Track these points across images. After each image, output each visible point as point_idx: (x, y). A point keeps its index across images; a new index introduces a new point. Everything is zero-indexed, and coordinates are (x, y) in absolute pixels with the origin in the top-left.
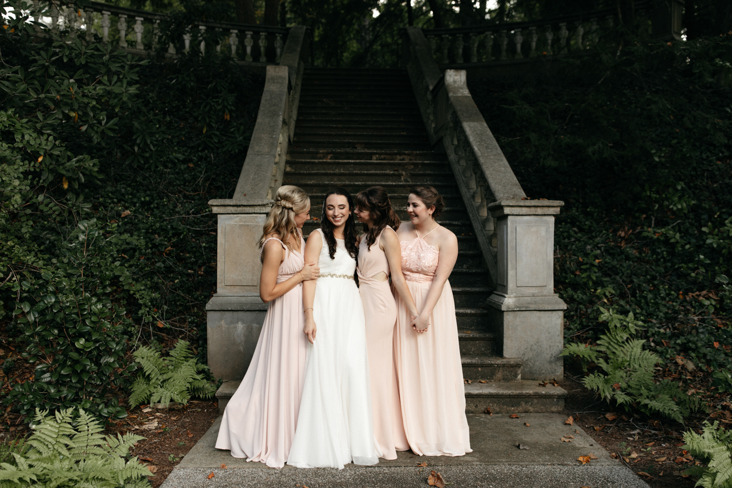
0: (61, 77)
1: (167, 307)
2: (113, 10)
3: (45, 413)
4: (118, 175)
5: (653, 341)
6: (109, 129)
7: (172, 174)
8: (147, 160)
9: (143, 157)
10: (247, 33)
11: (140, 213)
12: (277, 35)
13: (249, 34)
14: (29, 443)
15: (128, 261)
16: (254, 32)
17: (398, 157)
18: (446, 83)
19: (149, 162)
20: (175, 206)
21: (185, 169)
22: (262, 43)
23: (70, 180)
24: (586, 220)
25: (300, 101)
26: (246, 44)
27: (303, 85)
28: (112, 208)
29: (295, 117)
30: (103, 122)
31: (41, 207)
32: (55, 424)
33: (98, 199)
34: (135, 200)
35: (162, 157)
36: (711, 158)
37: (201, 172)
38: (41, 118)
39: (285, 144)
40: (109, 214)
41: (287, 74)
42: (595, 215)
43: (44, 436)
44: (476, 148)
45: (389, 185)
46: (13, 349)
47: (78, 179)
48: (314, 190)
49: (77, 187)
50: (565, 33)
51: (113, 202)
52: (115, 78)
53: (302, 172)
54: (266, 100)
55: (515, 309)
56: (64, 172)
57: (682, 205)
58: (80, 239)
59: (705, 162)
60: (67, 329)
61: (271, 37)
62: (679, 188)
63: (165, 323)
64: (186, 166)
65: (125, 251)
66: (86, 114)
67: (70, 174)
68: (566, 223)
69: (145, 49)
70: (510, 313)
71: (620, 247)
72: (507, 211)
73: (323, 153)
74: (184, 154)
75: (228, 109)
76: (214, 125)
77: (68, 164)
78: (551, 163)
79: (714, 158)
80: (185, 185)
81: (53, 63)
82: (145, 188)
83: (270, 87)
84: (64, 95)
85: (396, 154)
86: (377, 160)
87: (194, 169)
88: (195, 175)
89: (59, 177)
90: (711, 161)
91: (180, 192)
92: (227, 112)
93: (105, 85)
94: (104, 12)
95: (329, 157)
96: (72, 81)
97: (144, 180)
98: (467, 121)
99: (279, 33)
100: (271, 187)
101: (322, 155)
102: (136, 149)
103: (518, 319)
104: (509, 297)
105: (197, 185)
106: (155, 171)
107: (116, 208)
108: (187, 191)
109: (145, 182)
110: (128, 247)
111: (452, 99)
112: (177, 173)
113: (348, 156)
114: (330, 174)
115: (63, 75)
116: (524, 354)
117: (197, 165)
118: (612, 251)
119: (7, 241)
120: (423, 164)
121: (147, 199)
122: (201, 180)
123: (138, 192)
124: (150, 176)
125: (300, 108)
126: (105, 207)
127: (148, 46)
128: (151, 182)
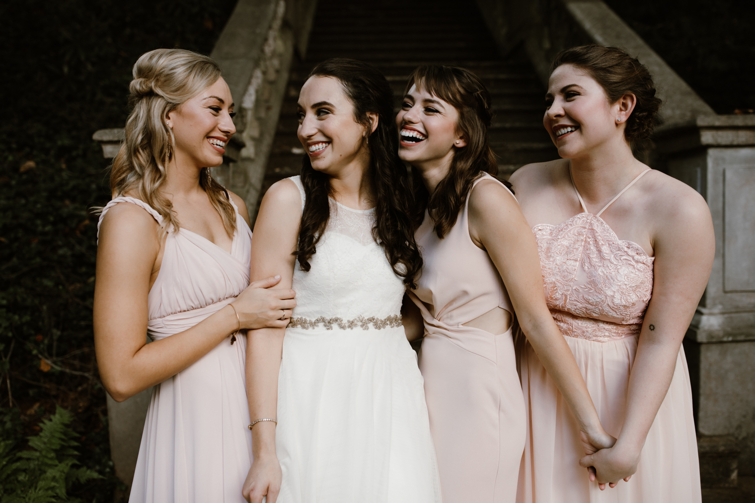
1: (59, 333)
55: (725, 339)
63: (55, 363)
70: (714, 347)
72: (707, 137)
103: (729, 359)
104: (711, 314)
116: (739, 427)
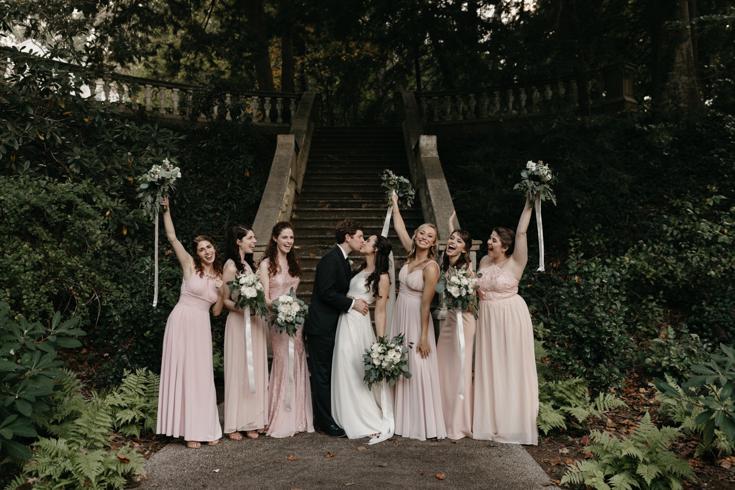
0: (121, 150)
2: (155, 84)
3: (129, 372)
5: (558, 344)
7: (203, 222)
8: (183, 211)
9: (180, 208)
10: (266, 98)
12: (292, 100)
13: (268, 99)
14: (121, 388)
15: (171, 287)
16: (272, 98)
18: (420, 146)
21: (213, 217)
22: (279, 107)
23: (128, 228)
25: (309, 157)
26: (265, 108)
27: (312, 143)
29: (303, 172)
31: (113, 248)
32: (136, 377)
33: (148, 241)
35: (195, 208)
36: (634, 204)
37: (225, 220)
38: (108, 183)
39: (292, 196)
41: (294, 142)
43: (129, 384)
44: (433, 200)
45: (373, 228)
46: (92, 348)
47: (134, 227)
48: (314, 233)
49: (133, 233)
50: (537, 95)
52: (161, 151)
53: (305, 218)
54: (276, 163)
56: (125, 223)
57: (599, 242)
58: (147, 269)
59: (628, 207)
60: (139, 325)
61: (286, 103)
62: (597, 228)
64: (214, 215)
65: (168, 280)
67: (129, 224)
69: (180, 115)
71: (550, 275)
73: (322, 203)
74: (212, 205)
75: (248, 168)
76: (236, 181)
77: (128, 216)
79: (637, 203)
80: (213, 230)
81: (115, 140)
82: (182, 233)
83: (279, 152)
84: (124, 165)
85: (381, 203)
86: (365, 208)
87: (220, 217)
88: (221, 222)
89: (120, 227)
90: (634, 206)
92: (247, 170)
93: (153, 156)
94: (147, 85)
95: (327, 206)
96: (129, 153)
97: (181, 226)
98: (431, 179)
99: (293, 98)
101: (321, 205)
102: (175, 202)
105: (223, 230)
106: (190, 220)
107: (161, 249)
108: (215, 235)
109: (183, 228)
110: (171, 277)
111: (423, 160)
112: (207, 221)
113: (343, 205)
114: (327, 220)
115: (122, 149)
117: (222, 213)
118: (543, 278)
119: (91, 272)
122: (225, 226)
124: (186, 223)
125: (308, 163)
126: (153, 248)
127: (183, 113)
128: (187, 228)
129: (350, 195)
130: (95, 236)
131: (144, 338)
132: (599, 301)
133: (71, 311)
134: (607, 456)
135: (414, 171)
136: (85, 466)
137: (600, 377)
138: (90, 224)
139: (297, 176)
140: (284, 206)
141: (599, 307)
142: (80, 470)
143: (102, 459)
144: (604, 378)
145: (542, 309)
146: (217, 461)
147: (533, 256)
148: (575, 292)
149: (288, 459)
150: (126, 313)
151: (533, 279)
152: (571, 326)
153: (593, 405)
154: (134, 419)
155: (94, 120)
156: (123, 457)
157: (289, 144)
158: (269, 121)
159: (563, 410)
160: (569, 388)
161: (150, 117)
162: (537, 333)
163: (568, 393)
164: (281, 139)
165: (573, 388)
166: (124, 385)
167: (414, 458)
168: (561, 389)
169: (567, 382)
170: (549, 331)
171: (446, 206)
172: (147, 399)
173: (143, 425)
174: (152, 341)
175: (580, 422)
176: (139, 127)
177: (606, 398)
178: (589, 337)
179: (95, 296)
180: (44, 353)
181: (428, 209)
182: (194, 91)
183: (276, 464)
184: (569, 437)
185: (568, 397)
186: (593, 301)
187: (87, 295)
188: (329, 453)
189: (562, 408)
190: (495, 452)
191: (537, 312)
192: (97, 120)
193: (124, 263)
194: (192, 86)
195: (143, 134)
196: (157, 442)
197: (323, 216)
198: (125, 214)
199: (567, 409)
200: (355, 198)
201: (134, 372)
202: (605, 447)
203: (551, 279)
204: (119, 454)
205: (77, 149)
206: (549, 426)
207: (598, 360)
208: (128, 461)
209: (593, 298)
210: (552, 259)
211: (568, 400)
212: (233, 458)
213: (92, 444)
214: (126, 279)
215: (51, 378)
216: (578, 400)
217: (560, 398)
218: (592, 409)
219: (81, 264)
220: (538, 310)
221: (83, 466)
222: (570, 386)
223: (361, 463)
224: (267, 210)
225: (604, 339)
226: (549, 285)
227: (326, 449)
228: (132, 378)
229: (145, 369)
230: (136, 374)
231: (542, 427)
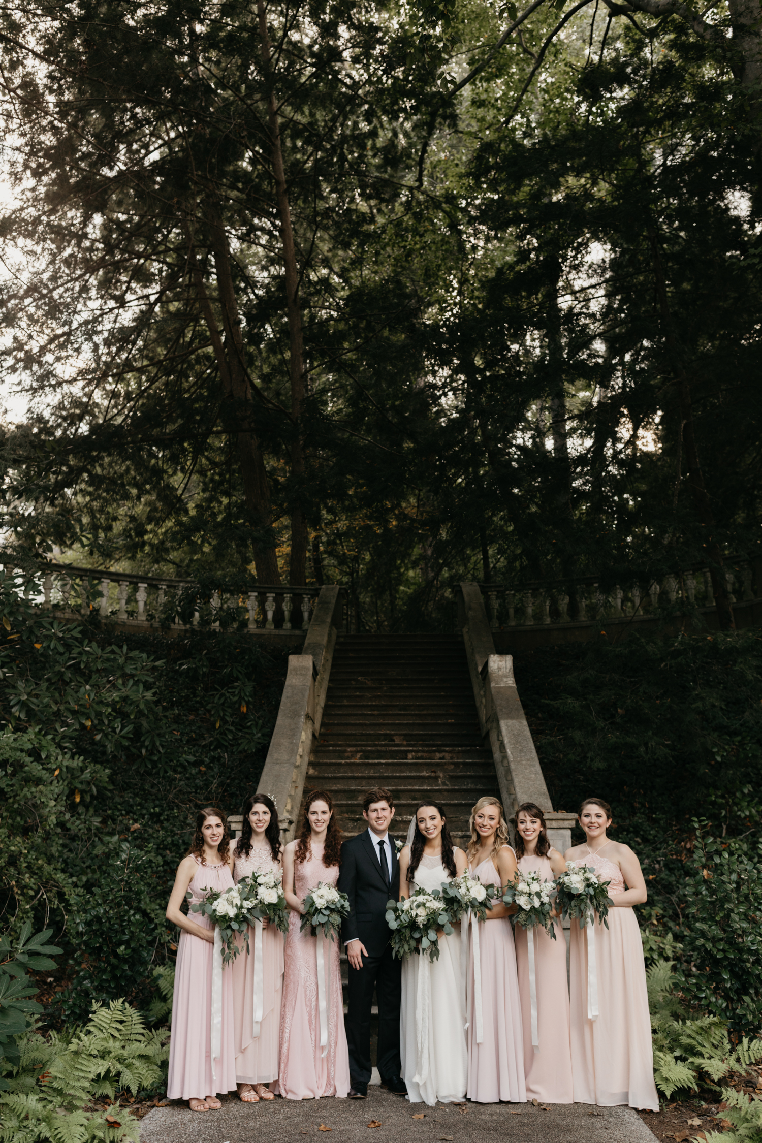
0: (77, 682)
3: (99, 1004)
4: (125, 783)
5: (695, 966)
6: (123, 737)
7: (183, 780)
8: (154, 764)
9: (150, 760)
10: (268, 595)
11: (150, 827)
12: (305, 596)
13: (271, 596)
14: (88, 1028)
16: (277, 594)
17: (438, 755)
18: (490, 670)
19: (157, 767)
20: (186, 818)
21: (197, 773)
22: (286, 607)
23: (82, 793)
24: (652, 829)
25: (330, 681)
26: (268, 608)
27: (334, 659)
28: (121, 822)
29: (322, 703)
30: (118, 731)
32: (109, 1012)
33: (106, 811)
34: (144, 812)
35: (171, 760)
37: (214, 776)
38: (59, 730)
39: (309, 742)
40: (118, 828)
41: (311, 664)
42: (662, 822)
43: (100, 1022)
45: (423, 790)
47: (91, 790)
49: (88, 799)
51: (122, 815)
52: (130, 682)
53: (327, 774)
54: (287, 697)
56: (79, 786)
57: (750, 812)
58: (123, 858)
60: (111, 937)
61: (297, 600)
62: (746, 791)
64: (197, 769)
66: (101, 722)
67: (83, 787)
68: (629, 832)
71: (681, 861)
73: (351, 751)
74: (194, 756)
75: (245, 700)
76: (228, 719)
77: (83, 777)
78: (599, 764)
80: (196, 793)
81: (69, 668)
82: (154, 797)
83: (292, 681)
84: (81, 705)
85: (435, 751)
86: (412, 759)
87: (205, 773)
88: (206, 780)
89: (72, 791)
91: (190, 801)
92: (244, 703)
93: (119, 690)
95: (358, 756)
96: (88, 687)
97: (152, 787)
98: (505, 719)
99: (307, 594)
100: (290, 796)
101: (350, 754)
102: (144, 751)
106: (164, 777)
107: (125, 822)
108: (199, 799)
109: (154, 791)
111: (493, 691)
112: (188, 779)
113: (380, 755)
114: (358, 778)
115: (78, 680)
117: (209, 767)
118: (671, 866)
119: (38, 860)
120: (465, 764)
121: (157, 810)
123: (146, 802)
124: (159, 783)
125: (329, 690)
126: (114, 821)
127: (151, 617)
128: (159, 790)
129: (389, 737)
130: (47, 810)
131: (116, 955)
132: (737, 906)
133: (9, 916)
134: (745, 1125)
135: (481, 702)
136: (65, 1131)
137: (745, 1015)
138: (41, 792)
139: (314, 712)
140: (298, 757)
141: (738, 914)
142: (59, 1136)
143: (85, 1122)
144: (750, 1017)
145: (671, 912)
146: (225, 1131)
147: (657, 831)
148: (704, 893)
149: (319, 1130)
150: (92, 920)
151: (657, 866)
152: (701, 941)
153: (734, 1056)
154: (108, 1071)
155: (49, 646)
156: (112, 1119)
157: (304, 668)
158: (273, 627)
159: (692, 1063)
160: (700, 1031)
161: (105, 624)
162: (664, 949)
163: (699, 1038)
164: (294, 661)
165: (704, 1031)
166: (92, 1023)
167: (489, 1130)
168: (689, 1032)
169: (699, 1023)
170: (681, 946)
171: (528, 760)
172: (123, 1043)
173: (118, 1081)
174: (125, 961)
175: (716, 1080)
176: (102, 650)
177: (752, 1046)
178: (726, 958)
179: (43, 894)
180: (12, 977)
181: (502, 762)
182: (168, 586)
183: (304, 1136)
184: (703, 1103)
185: (700, 1044)
186: (730, 906)
187: (32, 893)
188: (373, 1122)
189: (691, 1060)
190: (599, 1123)
191: (664, 917)
192: (52, 647)
193: (75, 844)
194: (165, 580)
195: (108, 660)
196: (137, 1106)
197: (352, 772)
198: (79, 774)
199: (698, 1061)
200: (397, 742)
201: (105, 1005)
202: (743, 1113)
203: (683, 867)
204: (106, 1115)
205: (21, 685)
206: (672, 1085)
207: (743, 990)
208: (119, 1124)
209: (729, 901)
210: (685, 835)
211: (700, 1049)
212: (245, 1128)
213: (70, 1103)
214: (78, 868)
215: (24, 1012)
216: (713, 1049)
217: (689, 1045)
218: (732, 1061)
219: (25, 848)
220: (665, 914)
221: (63, 1131)
222: (701, 1028)
223: (417, 1135)
224: (277, 767)
225: (748, 961)
226: (680, 876)
227: (368, 1116)
228: (103, 1013)
229: (121, 1000)
230: (109, 1008)
231: (663, 1087)
